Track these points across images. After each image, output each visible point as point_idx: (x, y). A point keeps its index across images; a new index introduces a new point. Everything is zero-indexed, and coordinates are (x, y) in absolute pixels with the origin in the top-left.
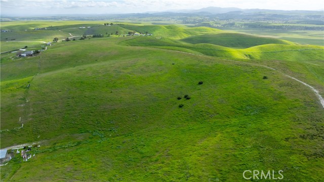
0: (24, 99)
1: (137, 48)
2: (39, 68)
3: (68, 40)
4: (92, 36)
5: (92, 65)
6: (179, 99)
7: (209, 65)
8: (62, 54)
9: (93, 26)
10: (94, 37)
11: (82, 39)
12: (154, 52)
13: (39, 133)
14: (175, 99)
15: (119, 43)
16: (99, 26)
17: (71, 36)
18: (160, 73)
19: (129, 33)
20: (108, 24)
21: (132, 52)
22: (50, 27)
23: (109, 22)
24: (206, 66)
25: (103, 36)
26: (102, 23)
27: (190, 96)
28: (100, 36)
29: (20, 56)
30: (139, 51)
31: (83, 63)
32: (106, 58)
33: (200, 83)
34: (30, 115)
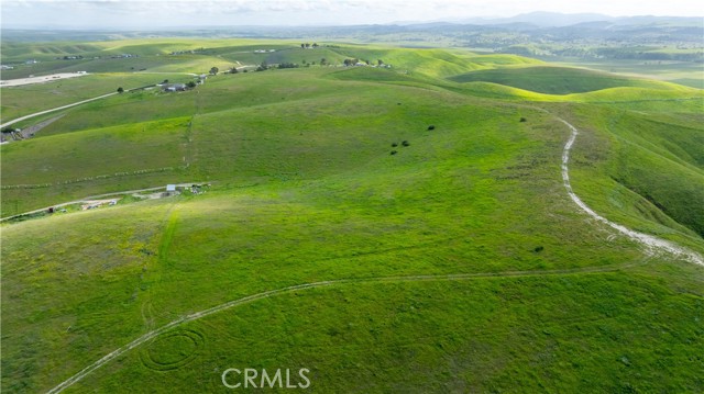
0: (186, 138)
1: (351, 83)
2: (197, 108)
3: (234, 71)
4: (277, 65)
5: (276, 104)
6: (394, 145)
7: (454, 106)
8: (230, 88)
9: (279, 48)
10: (281, 67)
11: (259, 70)
12: (376, 88)
13: (208, 174)
14: (388, 146)
15: (323, 76)
16: (291, 49)
17: (240, 66)
18: (375, 115)
19: (347, 62)
20: (307, 45)
21: (340, 88)
22: (199, 50)
23: (311, 41)
24: (448, 108)
25: (297, 66)
26: (297, 42)
27: (409, 142)
28: (292, 66)
29: (167, 90)
30: (352, 87)
31: (263, 102)
32: (297, 96)
33: (431, 128)
34: (196, 155)
